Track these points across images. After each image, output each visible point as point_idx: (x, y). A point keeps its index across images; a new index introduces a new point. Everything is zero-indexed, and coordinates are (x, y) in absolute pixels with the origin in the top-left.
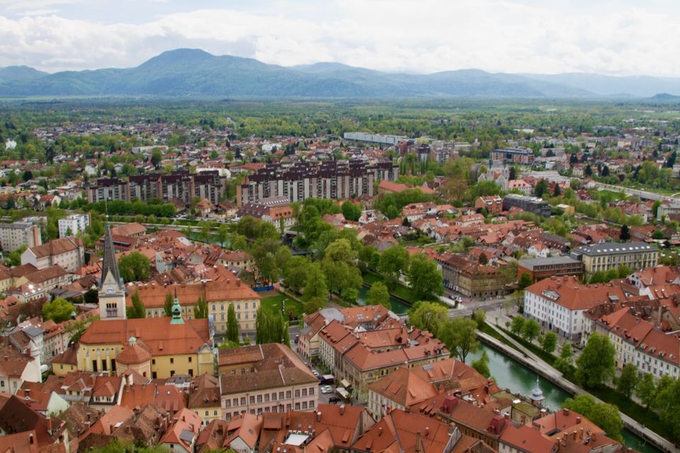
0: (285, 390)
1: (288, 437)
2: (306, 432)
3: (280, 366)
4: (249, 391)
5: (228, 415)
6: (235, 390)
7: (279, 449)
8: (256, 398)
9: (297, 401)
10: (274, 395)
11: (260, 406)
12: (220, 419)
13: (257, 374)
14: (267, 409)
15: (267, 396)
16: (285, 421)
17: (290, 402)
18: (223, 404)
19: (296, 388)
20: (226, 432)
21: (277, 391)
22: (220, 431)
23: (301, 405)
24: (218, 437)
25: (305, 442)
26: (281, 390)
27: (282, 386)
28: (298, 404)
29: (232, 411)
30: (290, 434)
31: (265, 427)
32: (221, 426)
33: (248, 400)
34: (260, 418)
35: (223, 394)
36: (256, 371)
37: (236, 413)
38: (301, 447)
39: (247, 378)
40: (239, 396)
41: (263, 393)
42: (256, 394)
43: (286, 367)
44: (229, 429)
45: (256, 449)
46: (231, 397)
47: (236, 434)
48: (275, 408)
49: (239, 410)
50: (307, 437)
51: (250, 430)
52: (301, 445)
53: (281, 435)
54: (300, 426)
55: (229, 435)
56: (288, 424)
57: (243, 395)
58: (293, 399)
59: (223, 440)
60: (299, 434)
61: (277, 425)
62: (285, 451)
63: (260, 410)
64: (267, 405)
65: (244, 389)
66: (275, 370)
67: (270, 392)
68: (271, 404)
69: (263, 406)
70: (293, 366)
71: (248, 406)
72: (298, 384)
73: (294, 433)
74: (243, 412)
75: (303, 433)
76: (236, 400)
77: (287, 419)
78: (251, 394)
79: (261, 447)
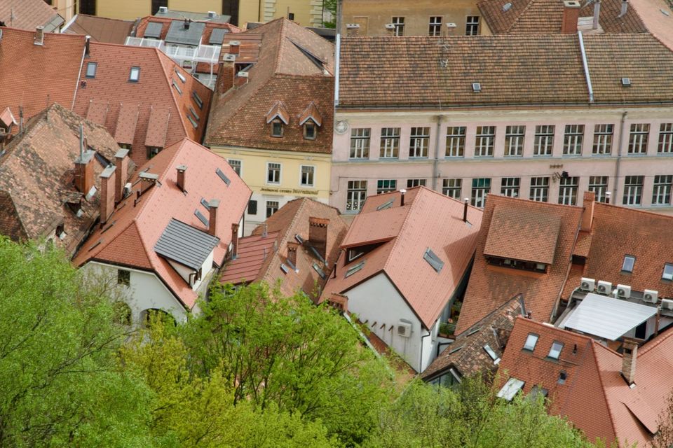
0: (591, 119)
1: (575, 303)
2: (654, 293)
3: (584, 23)
4: (447, 106)
5: (355, 189)
6: (390, 96)
7: (531, 341)
8: (471, 136)
9: (632, 167)
10: (546, 133)
11: (483, 171)
12: (324, 199)
13: (483, 44)
14: (511, 184)
15: (515, 134)
16: (570, 237)
17: (602, 167)
18: (341, 142)
19: (638, 115)
20: (338, 249)
21: (560, 119)
22: (314, 246)
23: (649, 185)
24: (305, 267)
25: (640, 330)
26: (575, 116)
27: (582, 102)
28: (635, 182)
29: (371, 174)
30: (584, 291)
31: (489, 250)
32: (323, 227)
33: (438, 141)
34: (476, 216)
35: (344, 107)
36: (485, 30)
37: (386, 186)
38: (622, 346)
39: (443, 55)
40: (405, 121)
41: (502, 120)
42: (472, 120)
43: (606, 29)
44: (349, 241)
45: (446, 332)
46: (375, 121)
47: (371, 263)
48: (540, 183)
49: (401, 173)
50: (654, 311)
51: (430, 256)
52: (621, 340)
53: (548, 290)
54: (629, 264)
55: (347, 263)
56: (583, 250)
57: (422, 118)
58: (618, 161)
59: (324, 280)
60: (621, 296)
61: (537, 249)
62: (554, 353)
63: (481, 184)
64: (511, 171)
65: (429, 96)
66: (561, 37)
67: (530, 119)
68: (529, 167)
69: (496, 170)
70: (639, 27)
71: (436, 163)
72: (647, 102)
73: (601, 291)
74: (413, 184)
75: (638, 296)
76: (390, 135)
77: (583, 232)
78: (456, 118)
79: (461, 327)
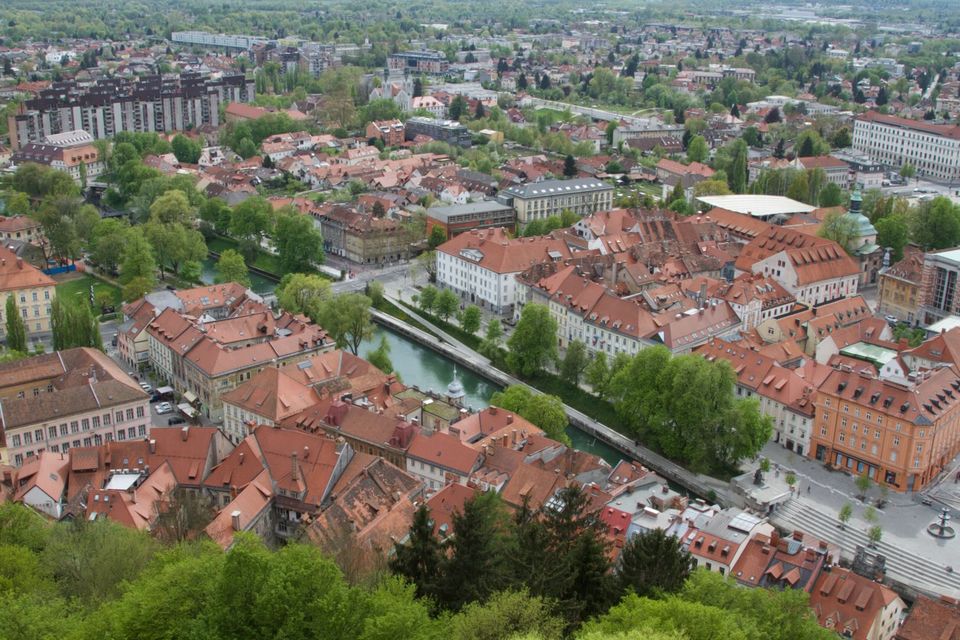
0: (101, 413)
1: (110, 480)
2: (137, 469)
3: (91, 380)
4: (46, 420)
5: (18, 457)
6: (24, 421)
7: (97, 497)
8: (58, 429)
9: (119, 427)
10: (86, 422)
11: (65, 440)
12: (7, 464)
13: (55, 394)
14: (77, 442)
15: (75, 425)
16: (103, 456)
17: (109, 429)
18: (9, 442)
19: (117, 409)
20: (16, 482)
21: (90, 416)
22: (7, 482)
23: (127, 432)
24: (5, 490)
25: (135, 484)
26: (95, 414)
27: (97, 408)
28: (122, 432)
29: (24, 451)
30: (112, 475)
31: (74, 468)
32: (9, 474)
33: (46, 433)
34: (66, 457)
35: (7, 428)
36: (55, 390)
37: (30, 454)
38: (130, 491)
39: (41, 402)
40: (32, 429)
41: (68, 421)
42: (57, 423)
43: (99, 381)
44: (21, 476)
45: (64, 501)
46: (21, 431)
47: (31, 483)
48: (87, 440)
49: (35, 448)
50: (138, 476)
51: (52, 476)
52: (129, 489)
53: (99, 477)
54: (126, 461)
55: (21, 485)
56: (108, 460)
57: (38, 426)
58: (114, 426)
59: (14, 493)
60: (126, 473)
61: (92, 464)
62: (106, 499)
63: (66, 445)
64: (76, 438)
65: (39, 417)
66: (84, 386)
67: (79, 418)
68: (82, 435)
69: (70, 439)
70: (111, 378)
71: (47, 441)
72: (119, 403)
73: (118, 473)
74: (40, 451)
75: (132, 472)
76: (28, 435)
77: (107, 454)
78: (51, 424)
79: (69, 498)
